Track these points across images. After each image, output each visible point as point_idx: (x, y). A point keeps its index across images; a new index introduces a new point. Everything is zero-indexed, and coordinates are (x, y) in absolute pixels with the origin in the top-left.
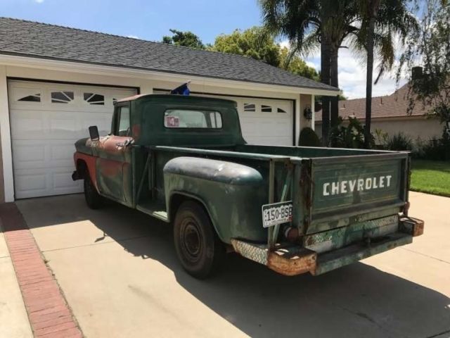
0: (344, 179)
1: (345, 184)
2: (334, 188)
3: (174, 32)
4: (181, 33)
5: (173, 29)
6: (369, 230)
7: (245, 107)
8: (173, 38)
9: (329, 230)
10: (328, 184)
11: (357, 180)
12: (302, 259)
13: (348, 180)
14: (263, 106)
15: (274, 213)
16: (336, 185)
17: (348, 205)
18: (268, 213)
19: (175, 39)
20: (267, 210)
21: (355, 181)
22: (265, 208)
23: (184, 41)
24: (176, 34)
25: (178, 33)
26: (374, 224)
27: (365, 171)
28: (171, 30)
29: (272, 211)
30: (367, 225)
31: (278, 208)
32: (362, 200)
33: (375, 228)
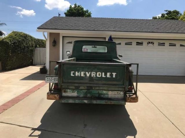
0: (83, 71)
1: (83, 73)
2: (77, 74)
3: (166, 11)
4: (170, 11)
5: (166, 10)
6: (102, 94)
7: (159, 44)
8: (166, 14)
9: (74, 89)
10: (74, 72)
11: (91, 72)
12: (51, 95)
13: (86, 71)
14: (170, 44)
15: (50, 79)
16: (78, 73)
17: (87, 81)
18: (48, 78)
19: (167, 14)
20: (47, 78)
21: (90, 73)
22: (46, 77)
23: (170, 15)
24: (168, 12)
25: (169, 11)
26: (104, 92)
27: (96, 69)
28: (165, 11)
29: (49, 78)
30: (100, 92)
31: (52, 78)
32: (95, 81)
33: (105, 94)
